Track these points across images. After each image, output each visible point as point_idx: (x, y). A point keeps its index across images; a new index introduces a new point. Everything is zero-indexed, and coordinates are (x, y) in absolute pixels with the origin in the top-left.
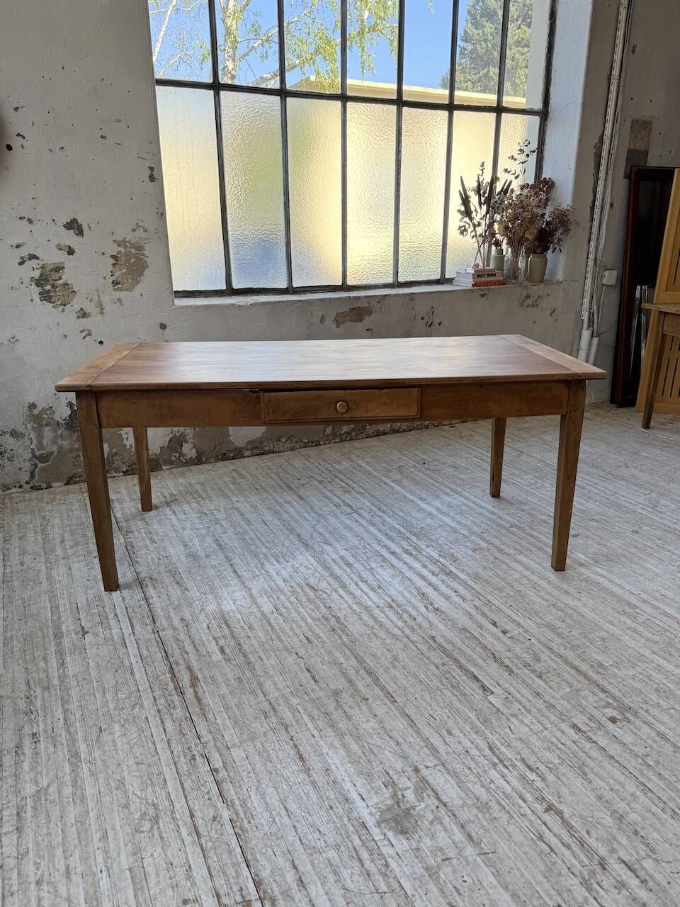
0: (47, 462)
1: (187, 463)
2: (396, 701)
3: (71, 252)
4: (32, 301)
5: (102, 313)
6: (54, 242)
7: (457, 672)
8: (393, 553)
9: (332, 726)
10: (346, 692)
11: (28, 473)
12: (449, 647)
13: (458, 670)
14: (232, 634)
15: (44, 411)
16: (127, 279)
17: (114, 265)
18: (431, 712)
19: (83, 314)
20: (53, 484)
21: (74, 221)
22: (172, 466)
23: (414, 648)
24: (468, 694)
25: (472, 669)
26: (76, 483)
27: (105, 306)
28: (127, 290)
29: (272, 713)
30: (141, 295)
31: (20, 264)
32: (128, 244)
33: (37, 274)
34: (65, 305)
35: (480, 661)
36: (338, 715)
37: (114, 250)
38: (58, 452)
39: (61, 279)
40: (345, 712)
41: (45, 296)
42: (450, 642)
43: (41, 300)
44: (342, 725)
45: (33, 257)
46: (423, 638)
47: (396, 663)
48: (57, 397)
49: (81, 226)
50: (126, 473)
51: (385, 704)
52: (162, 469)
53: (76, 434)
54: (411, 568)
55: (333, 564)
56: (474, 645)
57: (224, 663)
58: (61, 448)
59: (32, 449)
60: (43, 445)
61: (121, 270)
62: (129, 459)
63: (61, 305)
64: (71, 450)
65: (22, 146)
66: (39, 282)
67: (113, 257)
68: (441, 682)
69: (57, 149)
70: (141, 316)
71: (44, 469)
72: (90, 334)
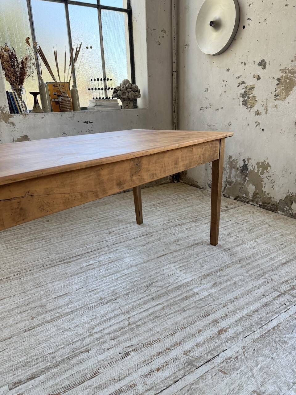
0: (230, 185)
1: (292, 215)
2: (25, 331)
3: (259, 78)
4: (239, 105)
5: (266, 113)
6: (252, 74)
7: (42, 366)
8: (216, 322)
9: (17, 307)
10: (42, 310)
11: (224, 188)
12: (74, 361)
13: (44, 367)
14: (103, 265)
15: (234, 160)
16: (283, 93)
17: (278, 84)
18: (7, 350)
19: (258, 113)
20: (230, 197)
21: (263, 60)
22: (283, 213)
23: (76, 340)
24: (16, 372)
25: (42, 377)
26: (239, 201)
27: (269, 109)
28: (281, 100)
29: (36, 287)
30: (289, 103)
31: (238, 86)
32: (287, 71)
33: (243, 91)
34: (251, 108)
35: (51, 383)
36: (24, 308)
37: (279, 75)
38: (235, 182)
39: (252, 93)
40: (26, 311)
41: (245, 103)
42: (80, 362)
43: (243, 105)
44: (17, 311)
45: (243, 83)
46: (89, 344)
47: (62, 330)
48: (239, 155)
49: (266, 62)
50: (260, 206)
51: (25, 327)
52: (278, 213)
53: (244, 176)
54: (193, 335)
55: (185, 290)
56: (73, 380)
57: (79, 267)
58: (237, 181)
59: (227, 177)
60: (230, 176)
61: (281, 87)
62: (263, 199)
63: (250, 107)
64: (240, 184)
65: (249, 25)
66: (243, 96)
67: (278, 80)
68: (35, 356)
69: (263, 21)
70: (286, 116)
71: (229, 188)
72: (259, 125)
